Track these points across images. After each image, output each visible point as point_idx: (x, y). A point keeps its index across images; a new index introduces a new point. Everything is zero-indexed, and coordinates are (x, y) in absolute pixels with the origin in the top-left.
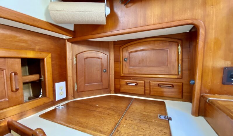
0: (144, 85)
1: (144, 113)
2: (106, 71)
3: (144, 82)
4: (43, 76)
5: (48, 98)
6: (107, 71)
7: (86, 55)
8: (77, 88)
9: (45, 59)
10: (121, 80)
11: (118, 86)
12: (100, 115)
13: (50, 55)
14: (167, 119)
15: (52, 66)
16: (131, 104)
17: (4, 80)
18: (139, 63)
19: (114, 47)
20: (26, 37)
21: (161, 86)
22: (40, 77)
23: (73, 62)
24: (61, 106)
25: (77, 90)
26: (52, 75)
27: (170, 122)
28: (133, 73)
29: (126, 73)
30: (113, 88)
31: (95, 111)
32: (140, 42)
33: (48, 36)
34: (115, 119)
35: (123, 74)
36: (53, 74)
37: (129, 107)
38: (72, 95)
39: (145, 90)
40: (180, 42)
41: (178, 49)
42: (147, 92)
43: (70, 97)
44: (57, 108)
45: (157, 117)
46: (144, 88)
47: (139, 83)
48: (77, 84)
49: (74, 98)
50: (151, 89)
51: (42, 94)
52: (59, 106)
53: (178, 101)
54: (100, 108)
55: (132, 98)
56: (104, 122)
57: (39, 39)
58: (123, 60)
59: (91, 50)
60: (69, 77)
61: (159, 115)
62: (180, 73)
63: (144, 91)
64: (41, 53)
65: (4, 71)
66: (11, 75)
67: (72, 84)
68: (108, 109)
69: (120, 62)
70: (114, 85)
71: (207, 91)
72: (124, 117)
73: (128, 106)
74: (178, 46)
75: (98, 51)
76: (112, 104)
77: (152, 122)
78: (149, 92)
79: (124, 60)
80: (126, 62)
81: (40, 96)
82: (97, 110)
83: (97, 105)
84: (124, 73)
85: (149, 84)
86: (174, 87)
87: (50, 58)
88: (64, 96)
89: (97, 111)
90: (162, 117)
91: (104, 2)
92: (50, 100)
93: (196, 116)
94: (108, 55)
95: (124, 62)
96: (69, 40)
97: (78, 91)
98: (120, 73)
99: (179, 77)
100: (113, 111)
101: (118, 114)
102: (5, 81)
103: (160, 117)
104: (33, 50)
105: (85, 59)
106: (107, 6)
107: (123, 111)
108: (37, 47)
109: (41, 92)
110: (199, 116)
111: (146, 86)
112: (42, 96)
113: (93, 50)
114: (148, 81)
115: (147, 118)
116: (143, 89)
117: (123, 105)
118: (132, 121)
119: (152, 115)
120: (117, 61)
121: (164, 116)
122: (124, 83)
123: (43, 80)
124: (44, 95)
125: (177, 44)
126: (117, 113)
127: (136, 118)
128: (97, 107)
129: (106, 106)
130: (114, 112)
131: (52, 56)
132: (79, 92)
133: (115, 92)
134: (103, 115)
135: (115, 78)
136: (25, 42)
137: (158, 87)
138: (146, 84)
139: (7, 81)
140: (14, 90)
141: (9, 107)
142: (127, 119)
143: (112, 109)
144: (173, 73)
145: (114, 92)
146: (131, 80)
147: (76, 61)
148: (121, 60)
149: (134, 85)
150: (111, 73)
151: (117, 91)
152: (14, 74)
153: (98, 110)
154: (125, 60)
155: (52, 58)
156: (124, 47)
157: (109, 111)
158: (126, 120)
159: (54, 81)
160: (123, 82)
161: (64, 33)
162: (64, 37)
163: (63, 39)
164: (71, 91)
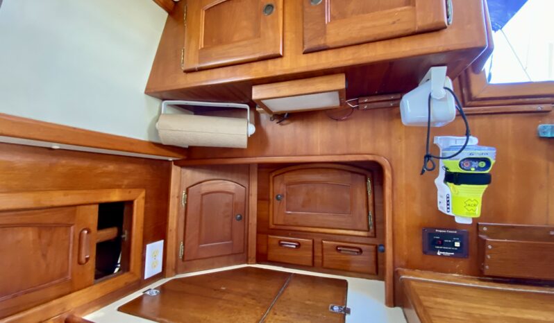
0: (311, 247)
1: (308, 302)
2: (241, 218)
3: (311, 241)
4: (126, 232)
5: (132, 273)
6: (243, 218)
7: (205, 188)
8: (184, 252)
9: (135, 203)
10: (270, 236)
11: (263, 249)
12: (230, 306)
13: (143, 194)
14: (343, 313)
15: (145, 213)
16: (287, 286)
17: (69, 243)
18: (303, 206)
19: (258, 172)
20: (111, 167)
21: (340, 250)
22: (120, 232)
23: (179, 202)
24: (155, 289)
25: (183, 256)
26: (142, 230)
27: (347, 317)
28: (292, 224)
29: (279, 223)
30: (253, 252)
31: (219, 299)
32: (305, 169)
33: (144, 160)
34: (256, 313)
35: (273, 224)
36: (145, 227)
37: (283, 292)
38: (174, 268)
39: (313, 257)
40: (369, 175)
41: (366, 186)
42: (318, 261)
43: (168, 270)
44: (148, 293)
45: (328, 308)
46: (311, 253)
47: (303, 243)
48: (184, 245)
49: (177, 273)
50: (325, 256)
51: (119, 265)
52: (150, 289)
53: (371, 279)
54: (228, 293)
55: (290, 274)
56: (238, 319)
57: (130, 167)
58: (275, 198)
59: (216, 177)
60: (171, 230)
61: (331, 305)
62: (371, 228)
63: (311, 259)
64: (130, 192)
65: (72, 228)
66: (81, 234)
67: (174, 246)
68: (244, 296)
69: (269, 200)
70: (255, 247)
71: (403, 263)
72: (272, 311)
73: (280, 290)
74: (366, 181)
75: (229, 179)
76: (251, 286)
77: (317, 317)
78: (321, 261)
79: (277, 196)
80: (279, 202)
81: (117, 270)
82: (224, 298)
83: (224, 288)
84: (275, 223)
85: (320, 245)
86: (363, 253)
87: (143, 198)
88: (159, 270)
89: (224, 300)
90: (336, 308)
91: (246, 117)
92: (135, 279)
93: (390, 306)
94: (247, 186)
95: (277, 202)
96: (176, 163)
97: (186, 258)
98: (268, 221)
99: (370, 234)
100: (253, 299)
101: (261, 305)
102: (71, 245)
103: (332, 308)
104: (119, 187)
105: (203, 195)
106: (251, 123)
107: (271, 299)
108: (126, 182)
109: (119, 262)
110: (395, 306)
111: (316, 249)
112: (119, 270)
113: (219, 178)
114: (319, 240)
115: (310, 310)
116: (309, 254)
117: (271, 287)
118: (284, 316)
119: (320, 305)
120: (263, 197)
121: (339, 307)
122: (276, 242)
123: (126, 239)
124: (126, 268)
125: (363, 177)
126: (260, 303)
127: (292, 311)
128: (223, 291)
129: (240, 290)
130: (254, 301)
131: (146, 194)
132: (187, 261)
133: (258, 262)
134: (236, 307)
135: (258, 232)
136: (109, 174)
137: (336, 253)
138: (316, 245)
139: (73, 246)
140: (83, 260)
141: (70, 293)
142: (278, 313)
143: (250, 295)
144: (360, 226)
145: (255, 260)
146: (288, 236)
147: (187, 200)
148: (271, 197)
149: (294, 247)
150: (250, 222)
151: (261, 258)
152: (86, 232)
153: (226, 297)
154: (278, 199)
155: (146, 198)
156: (277, 173)
157: (245, 299)
158: (275, 314)
159: (148, 238)
160: (274, 239)
161: (171, 153)
162: (170, 159)
163: (167, 161)
164: (171, 259)
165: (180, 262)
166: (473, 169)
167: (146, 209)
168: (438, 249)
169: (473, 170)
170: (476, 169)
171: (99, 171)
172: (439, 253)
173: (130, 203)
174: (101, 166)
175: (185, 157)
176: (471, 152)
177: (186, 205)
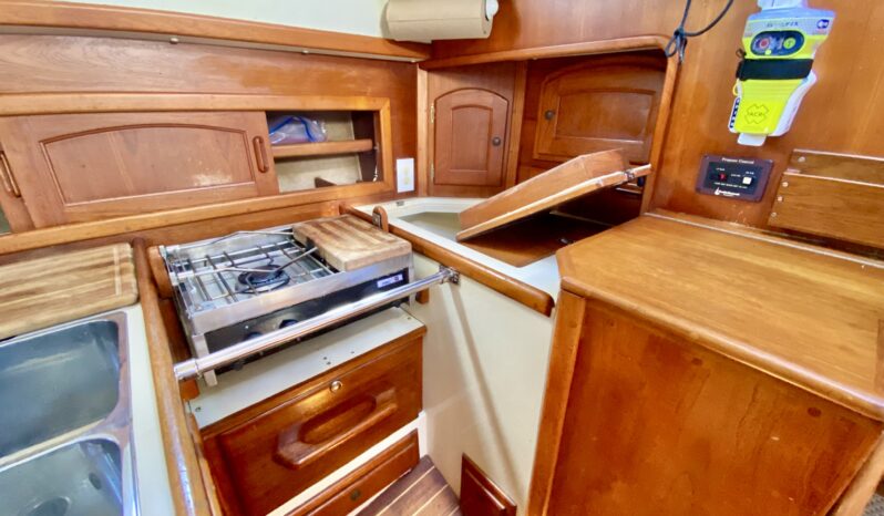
2: (500, 143)
4: (378, 144)
5: (386, 183)
6: (503, 143)
7: (456, 100)
8: (435, 174)
9: (381, 112)
13: (388, 104)
15: (392, 125)
18: (579, 128)
20: (354, 72)
22: (374, 145)
23: (428, 117)
25: (434, 178)
26: (391, 143)
35: (538, 154)
43: (421, 190)
48: (434, 167)
49: (429, 194)
51: (376, 176)
58: (544, 116)
59: (470, 86)
60: (420, 149)
64: (375, 101)
67: (425, 166)
69: (536, 119)
75: (486, 88)
79: (546, 113)
80: (547, 122)
81: (375, 179)
84: (541, 151)
87: (389, 108)
88: (412, 186)
92: (389, 190)
94: (510, 99)
95: (545, 123)
96: (423, 65)
97: (437, 182)
98: (532, 149)
104: (364, 94)
105: (455, 108)
108: (370, 89)
109: (376, 172)
112: (377, 180)
120: (531, 116)
123: (378, 151)
124: (381, 178)
131: (391, 104)
132: (437, 185)
135: (520, 163)
136: (352, 80)
147: (436, 115)
148: (539, 115)
150: (511, 149)
154: (547, 117)
155: (392, 109)
159: (396, 155)
161: (413, 53)
162: (413, 61)
163: (410, 63)
164: (423, 179)
165: (432, 185)
166: (768, 52)
167: (392, 120)
168: (717, 186)
169: (768, 55)
170: (775, 51)
171: (345, 76)
172: (717, 192)
173: (377, 113)
174: (344, 70)
175: (428, 57)
176: (768, 20)
177: (435, 121)
